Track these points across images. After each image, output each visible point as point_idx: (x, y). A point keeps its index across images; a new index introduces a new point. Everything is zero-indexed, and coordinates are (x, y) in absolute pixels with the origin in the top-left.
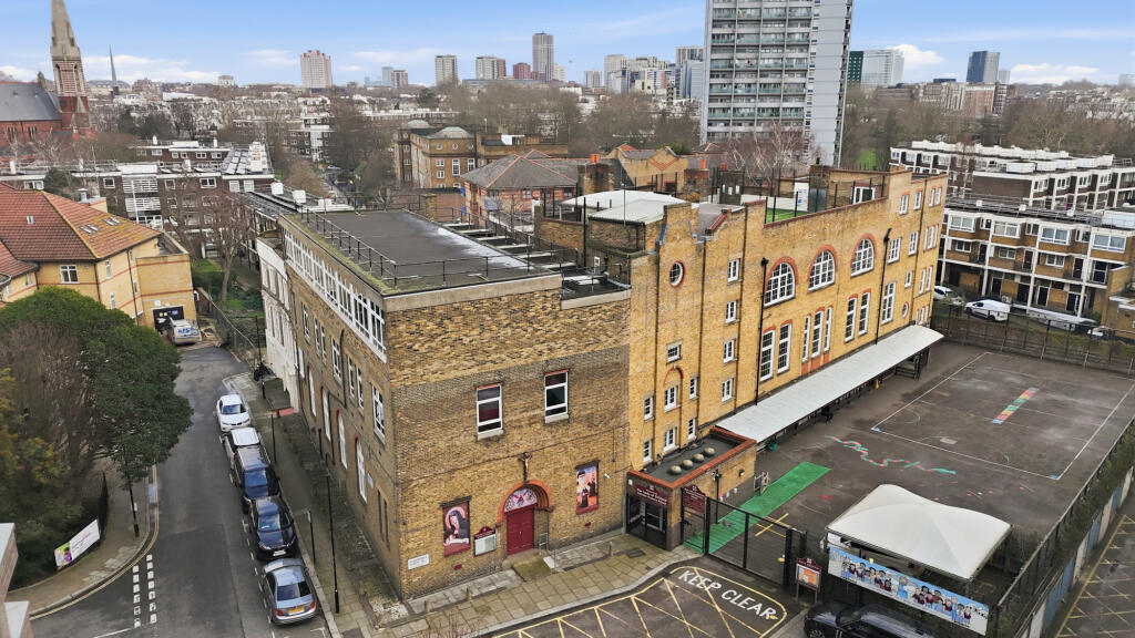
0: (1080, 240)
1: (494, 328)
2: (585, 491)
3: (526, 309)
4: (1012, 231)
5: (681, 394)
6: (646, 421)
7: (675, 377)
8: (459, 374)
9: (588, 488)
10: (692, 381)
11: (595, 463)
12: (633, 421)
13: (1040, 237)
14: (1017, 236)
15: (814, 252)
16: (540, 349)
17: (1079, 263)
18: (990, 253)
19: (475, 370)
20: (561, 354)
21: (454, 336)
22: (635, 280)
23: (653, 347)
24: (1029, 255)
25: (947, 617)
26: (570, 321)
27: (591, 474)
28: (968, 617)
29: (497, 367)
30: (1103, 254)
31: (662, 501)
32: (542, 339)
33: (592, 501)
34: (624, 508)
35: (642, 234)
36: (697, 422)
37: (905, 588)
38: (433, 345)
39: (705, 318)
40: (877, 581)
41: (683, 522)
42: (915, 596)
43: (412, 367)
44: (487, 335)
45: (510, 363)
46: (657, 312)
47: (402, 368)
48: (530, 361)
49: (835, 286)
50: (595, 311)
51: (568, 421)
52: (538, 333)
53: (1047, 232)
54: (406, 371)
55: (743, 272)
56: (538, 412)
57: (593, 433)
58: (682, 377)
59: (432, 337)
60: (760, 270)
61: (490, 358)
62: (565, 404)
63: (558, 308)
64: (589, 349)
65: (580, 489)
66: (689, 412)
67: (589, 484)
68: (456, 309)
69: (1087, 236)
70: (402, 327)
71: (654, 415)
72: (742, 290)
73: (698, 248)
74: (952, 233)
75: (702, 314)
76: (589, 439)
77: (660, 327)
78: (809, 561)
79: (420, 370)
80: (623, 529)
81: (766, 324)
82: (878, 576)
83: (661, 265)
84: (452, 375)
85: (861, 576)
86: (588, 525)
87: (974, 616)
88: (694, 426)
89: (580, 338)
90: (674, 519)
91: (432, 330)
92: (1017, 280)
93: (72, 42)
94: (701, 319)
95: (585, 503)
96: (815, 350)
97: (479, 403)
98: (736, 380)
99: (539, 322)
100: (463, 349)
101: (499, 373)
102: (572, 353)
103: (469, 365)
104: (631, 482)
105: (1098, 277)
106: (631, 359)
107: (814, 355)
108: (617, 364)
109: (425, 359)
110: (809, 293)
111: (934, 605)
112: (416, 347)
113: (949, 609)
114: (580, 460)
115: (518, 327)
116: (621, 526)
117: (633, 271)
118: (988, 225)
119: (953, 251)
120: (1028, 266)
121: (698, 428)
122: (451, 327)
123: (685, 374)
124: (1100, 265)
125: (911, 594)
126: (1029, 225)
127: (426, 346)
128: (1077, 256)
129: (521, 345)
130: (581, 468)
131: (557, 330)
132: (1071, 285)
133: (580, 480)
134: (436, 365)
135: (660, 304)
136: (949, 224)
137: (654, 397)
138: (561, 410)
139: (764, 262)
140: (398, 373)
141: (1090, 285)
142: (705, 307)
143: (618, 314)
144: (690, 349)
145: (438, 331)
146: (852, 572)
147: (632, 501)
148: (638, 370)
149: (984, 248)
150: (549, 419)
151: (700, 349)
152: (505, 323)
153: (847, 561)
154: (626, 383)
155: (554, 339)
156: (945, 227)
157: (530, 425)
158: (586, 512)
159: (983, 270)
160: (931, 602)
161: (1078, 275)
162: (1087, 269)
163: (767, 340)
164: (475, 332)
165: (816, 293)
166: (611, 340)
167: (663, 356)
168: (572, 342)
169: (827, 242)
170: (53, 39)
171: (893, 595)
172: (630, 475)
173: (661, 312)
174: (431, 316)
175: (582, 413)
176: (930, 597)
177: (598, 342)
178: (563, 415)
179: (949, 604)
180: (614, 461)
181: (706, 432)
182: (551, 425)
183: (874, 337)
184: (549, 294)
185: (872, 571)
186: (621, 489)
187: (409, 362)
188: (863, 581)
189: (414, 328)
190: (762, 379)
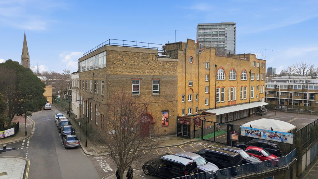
0: (305, 88)
1: (138, 62)
2: (164, 120)
3: (147, 58)
4: (285, 87)
5: (193, 98)
6: (183, 103)
7: (191, 91)
8: (127, 74)
9: (165, 119)
10: (196, 95)
11: (167, 111)
12: (179, 101)
13: (293, 88)
14: (287, 89)
15: (230, 69)
16: (151, 71)
17: (306, 95)
18: (280, 94)
19: (132, 73)
20: (157, 74)
21: (126, 62)
22: (179, 57)
23: (184, 80)
24: (291, 94)
25: (280, 141)
26: (160, 65)
27: (166, 114)
28: (286, 139)
29: (138, 74)
30: (312, 91)
31: (188, 123)
32: (152, 68)
33: (166, 124)
34: (177, 128)
35: (181, 46)
36: (198, 109)
37: (266, 134)
38: (120, 63)
39: (200, 76)
40: (257, 134)
41: (195, 130)
42: (269, 136)
43: (114, 68)
44: (136, 63)
45: (142, 73)
46: (185, 69)
47: (110, 68)
48: (148, 74)
49: (237, 81)
50: (167, 63)
51: (159, 96)
52: (151, 66)
53: (295, 86)
54: (111, 69)
55: (210, 67)
56: (150, 91)
57: (167, 101)
58: (193, 92)
59: (120, 61)
60: (215, 68)
61: (137, 71)
62: (158, 90)
63: (157, 60)
64: (166, 74)
65: (163, 119)
66: (195, 105)
67: (166, 118)
68: (127, 53)
69: (307, 87)
70: (111, 55)
71: (185, 101)
72: (210, 72)
73: (197, 55)
74: (268, 89)
75: (198, 75)
76: (165, 103)
77: (186, 74)
78: (235, 132)
79: (115, 70)
80: (176, 135)
81: (217, 85)
82: (257, 132)
83: (186, 55)
84: (125, 73)
85: (251, 134)
86: (165, 131)
87: (288, 138)
88: (197, 110)
89: (163, 71)
90: (192, 129)
91: (120, 58)
92: (288, 101)
93: (28, 54)
94: (198, 77)
95: (164, 124)
96: (232, 99)
97: (133, 84)
98: (209, 99)
99: (151, 63)
100: (128, 66)
101: (139, 76)
102: (160, 74)
103: (130, 71)
104: (178, 119)
105: (312, 98)
106: (178, 81)
107: (232, 100)
108: (174, 81)
109: (117, 67)
110: (229, 80)
111: (275, 137)
112: (115, 62)
113: (280, 138)
114: (163, 109)
115: (145, 63)
116: (175, 134)
117: (178, 54)
118: (278, 87)
119: (269, 94)
120: (291, 97)
121: (198, 110)
122: (125, 59)
123: (194, 91)
124: (312, 95)
125: (267, 136)
126: (290, 85)
127: (118, 63)
128: (305, 93)
129: (146, 69)
130: (164, 112)
131: (156, 67)
132: (304, 101)
133: (163, 116)
134: (120, 70)
135: (186, 67)
136: (267, 87)
137: (185, 95)
138: (157, 92)
139: (216, 66)
140: (109, 69)
141: (310, 100)
142: (199, 73)
143: (174, 65)
144: (195, 83)
145: (122, 59)
146: (248, 133)
147: (179, 126)
148: (180, 85)
149: (278, 93)
150: (154, 94)
151: (198, 85)
152: (141, 61)
153: (246, 129)
154: (177, 87)
155: (155, 69)
156: (266, 88)
157: (148, 94)
158: (165, 126)
159: (278, 99)
160: (274, 137)
161: (306, 98)
162: (308, 96)
163: (217, 91)
164: (132, 62)
165: (231, 81)
166: (172, 73)
167: (187, 84)
168: (161, 71)
169: (233, 67)
170: (23, 53)
171: (262, 138)
172: (178, 117)
173: (187, 70)
174: (120, 54)
175: (164, 94)
176: (274, 135)
177: (168, 73)
178: (158, 94)
179: (280, 136)
180: (173, 111)
181: (201, 113)
182: (154, 96)
183: (249, 101)
184: (154, 55)
185: (255, 131)
186: (175, 121)
187: (112, 67)
188: (252, 135)
189: (114, 57)
190: (217, 102)
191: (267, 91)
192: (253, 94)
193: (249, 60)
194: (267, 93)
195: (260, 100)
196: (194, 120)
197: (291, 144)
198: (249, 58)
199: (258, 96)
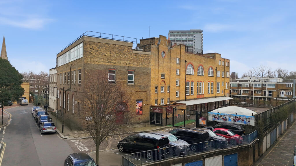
0: (264, 86)
1: (114, 53)
2: (139, 108)
3: (123, 50)
4: (247, 86)
5: (165, 89)
6: (156, 93)
7: (163, 83)
8: (104, 64)
9: (140, 108)
10: (168, 87)
11: (141, 100)
12: (152, 91)
13: (254, 86)
15: (198, 65)
16: (127, 63)
17: (265, 92)
18: (242, 92)
19: (108, 64)
20: (132, 65)
21: (103, 52)
22: (152, 51)
23: (157, 72)
24: (252, 91)
25: (243, 124)
26: (134, 56)
27: (140, 103)
28: (249, 122)
29: (114, 65)
30: (270, 89)
31: (160, 111)
32: (127, 60)
33: (141, 112)
34: (150, 116)
35: (154, 41)
36: (170, 100)
37: (231, 118)
38: (97, 53)
39: (171, 70)
40: (223, 119)
41: (167, 118)
42: (233, 120)
43: (90, 58)
44: (112, 55)
45: (118, 64)
46: (158, 63)
47: (87, 58)
48: (124, 65)
49: (204, 77)
50: (142, 56)
51: (134, 86)
52: (126, 58)
53: (256, 85)
54: (89, 59)
55: (180, 62)
56: (125, 81)
57: (141, 91)
58: (165, 84)
59: (97, 51)
60: (185, 63)
61: (113, 61)
62: (133, 81)
63: (132, 52)
64: (140, 66)
65: (137, 108)
66: (167, 96)
67: (140, 106)
68: (103, 45)
69: (265, 85)
70: (88, 46)
71: (158, 92)
72: (180, 67)
73: (169, 50)
75: (170, 69)
76: (140, 93)
77: (159, 67)
78: (203, 117)
79: (92, 60)
80: (150, 123)
81: (187, 79)
82: (223, 117)
83: (159, 50)
84: (102, 63)
85: (218, 118)
86: (139, 119)
87: (251, 121)
89: (137, 63)
90: (164, 117)
91: (96, 49)
92: (250, 98)
94: (170, 70)
95: (139, 112)
96: (200, 93)
97: (109, 74)
98: (180, 91)
99: (126, 55)
100: (105, 57)
101: (114, 66)
102: (135, 66)
103: (107, 62)
104: (152, 108)
105: (270, 95)
106: (152, 73)
108: (147, 72)
109: (94, 57)
110: (198, 75)
111: (239, 121)
112: (92, 52)
113: (243, 121)
114: (137, 98)
115: (121, 55)
116: (149, 122)
117: (152, 48)
118: (241, 85)
119: (233, 92)
120: (252, 94)
121: (170, 101)
122: (102, 50)
123: (166, 83)
124: (270, 92)
125: (232, 120)
126: (251, 84)
127: (95, 53)
128: (264, 90)
129: (121, 60)
130: (138, 101)
131: (131, 58)
132: (263, 98)
133: (137, 105)
134: (97, 59)
135: (159, 61)
137: (158, 87)
138: (132, 82)
139: (186, 62)
140: (86, 59)
141: (268, 97)
142: (171, 67)
143: (148, 58)
144: (167, 76)
145: (98, 50)
146: (215, 118)
147: (152, 114)
148: (154, 76)
149: (241, 91)
150: (129, 84)
151: (170, 78)
152: (117, 52)
153: (214, 115)
154: (150, 79)
155: (130, 61)
156: (230, 87)
157: (123, 84)
158: (139, 115)
159: (241, 96)
160: (238, 120)
161: (265, 95)
162: (267, 93)
163: (187, 84)
164: (109, 53)
165: (199, 76)
166: (146, 65)
167: (160, 76)
168: (135, 63)
169: (201, 64)
170: (1, 55)
172: (152, 106)
173: (159, 63)
174: (97, 45)
175: (138, 84)
177: (143, 65)
178: (133, 84)
179: (243, 119)
180: (147, 101)
181: (172, 103)
182: (129, 85)
183: (215, 96)
184: (129, 48)
185: (221, 116)
186: (149, 110)
187: (90, 57)
188: (218, 120)
189: (91, 47)
190: (187, 95)
191: (231, 89)
192: (219, 89)
193: (215, 59)
194: (232, 91)
195: (225, 95)
196: (166, 108)
197: (253, 126)
198: (215, 57)
199: (224, 91)
